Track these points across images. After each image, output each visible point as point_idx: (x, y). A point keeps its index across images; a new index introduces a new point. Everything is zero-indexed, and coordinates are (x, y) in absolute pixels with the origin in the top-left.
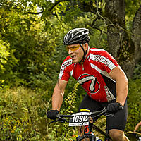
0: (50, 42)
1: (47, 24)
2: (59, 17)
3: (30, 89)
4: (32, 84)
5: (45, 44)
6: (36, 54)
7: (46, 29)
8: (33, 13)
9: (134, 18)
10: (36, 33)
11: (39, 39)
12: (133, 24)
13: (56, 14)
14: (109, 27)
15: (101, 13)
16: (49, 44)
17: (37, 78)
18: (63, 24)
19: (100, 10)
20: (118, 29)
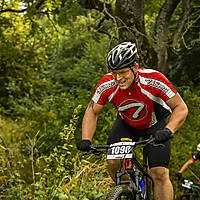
0: (38, 51)
1: (34, 26)
2: (51, 17)
3: (9, 119)
4: (12, 111)
5: (31, 54)
6: (18, 69)
7: (32, 33)
8: (14, 11)
9: (157, 19)
10: (18, 40)
11: (22, 47)
12: (155, 27)
13: (46, 13)
14: (121, 31)
15: (110, 11)
16: (36, 55)
17: (20, 104)
18: (57, 26)
19: (108, 6)
20: (134, 33)
